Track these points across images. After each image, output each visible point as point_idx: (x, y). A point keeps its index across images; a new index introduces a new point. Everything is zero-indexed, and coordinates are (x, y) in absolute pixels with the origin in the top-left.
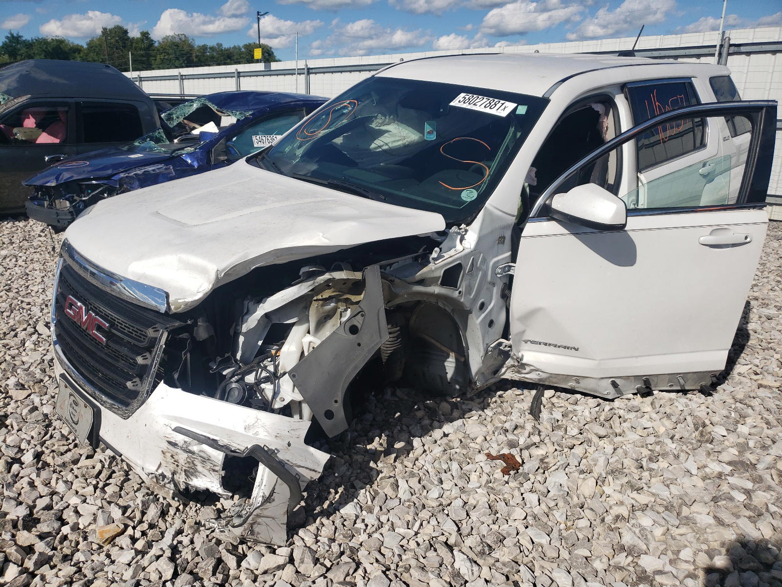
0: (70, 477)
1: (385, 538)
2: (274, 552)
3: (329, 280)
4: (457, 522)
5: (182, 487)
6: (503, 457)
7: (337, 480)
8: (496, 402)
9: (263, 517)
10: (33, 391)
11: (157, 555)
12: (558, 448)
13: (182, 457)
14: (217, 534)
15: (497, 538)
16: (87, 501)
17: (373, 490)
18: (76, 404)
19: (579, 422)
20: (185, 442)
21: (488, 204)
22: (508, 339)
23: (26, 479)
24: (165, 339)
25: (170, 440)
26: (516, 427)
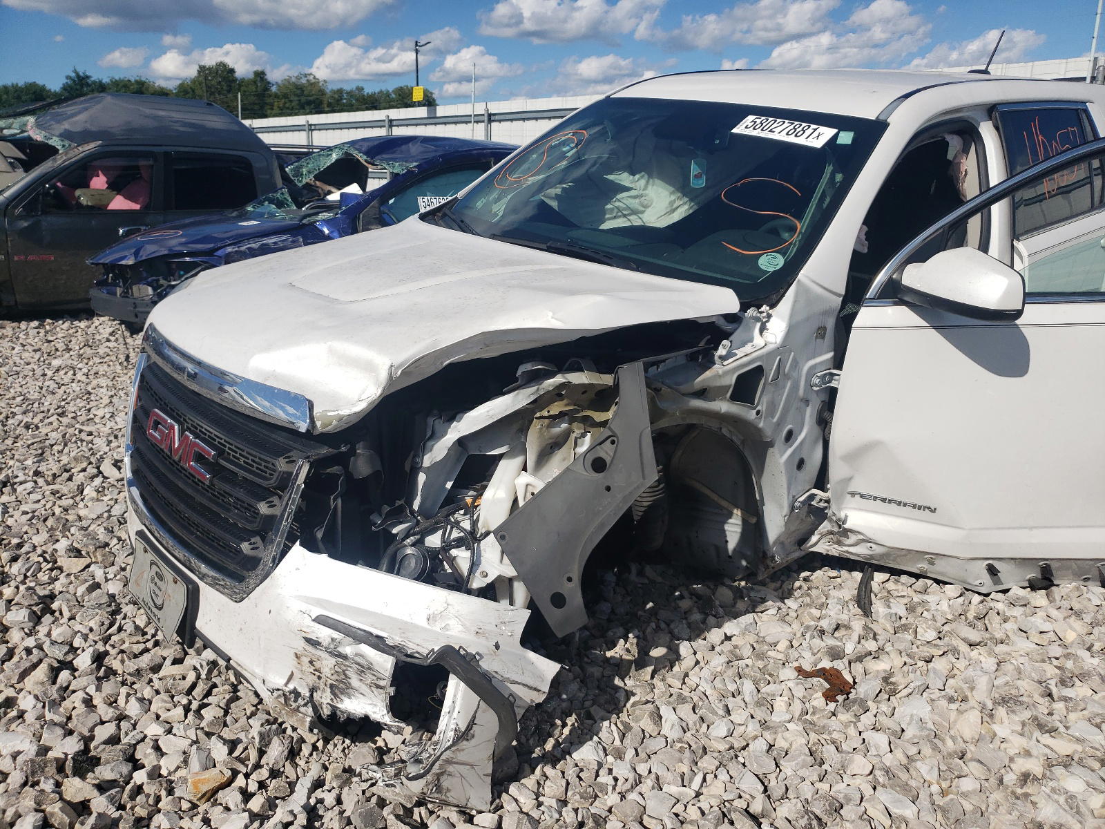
0: (147, 693)
1: (648, 802)
2: (470, 820)
3: (562, 386)
4: (761, 776)
5: (326, 712)
6: (822, 673)
7: (564, 705)
8: (800, 588)
9: (455, 763)
10: (94, 560)
11: (284, 821)
12: (908, 660)
13: (328, 664)
14: (380, 789)
15: (829, 804)
16: (174, 731)
17: (622, 722)
18: (161, 578)
19: (935, 621)
20: (333, 640)
21: (802, 275)
22: (824, 489)
23: (80, 695)
24: (305, 474)
25: (308, 636)
26: (838, 627)
